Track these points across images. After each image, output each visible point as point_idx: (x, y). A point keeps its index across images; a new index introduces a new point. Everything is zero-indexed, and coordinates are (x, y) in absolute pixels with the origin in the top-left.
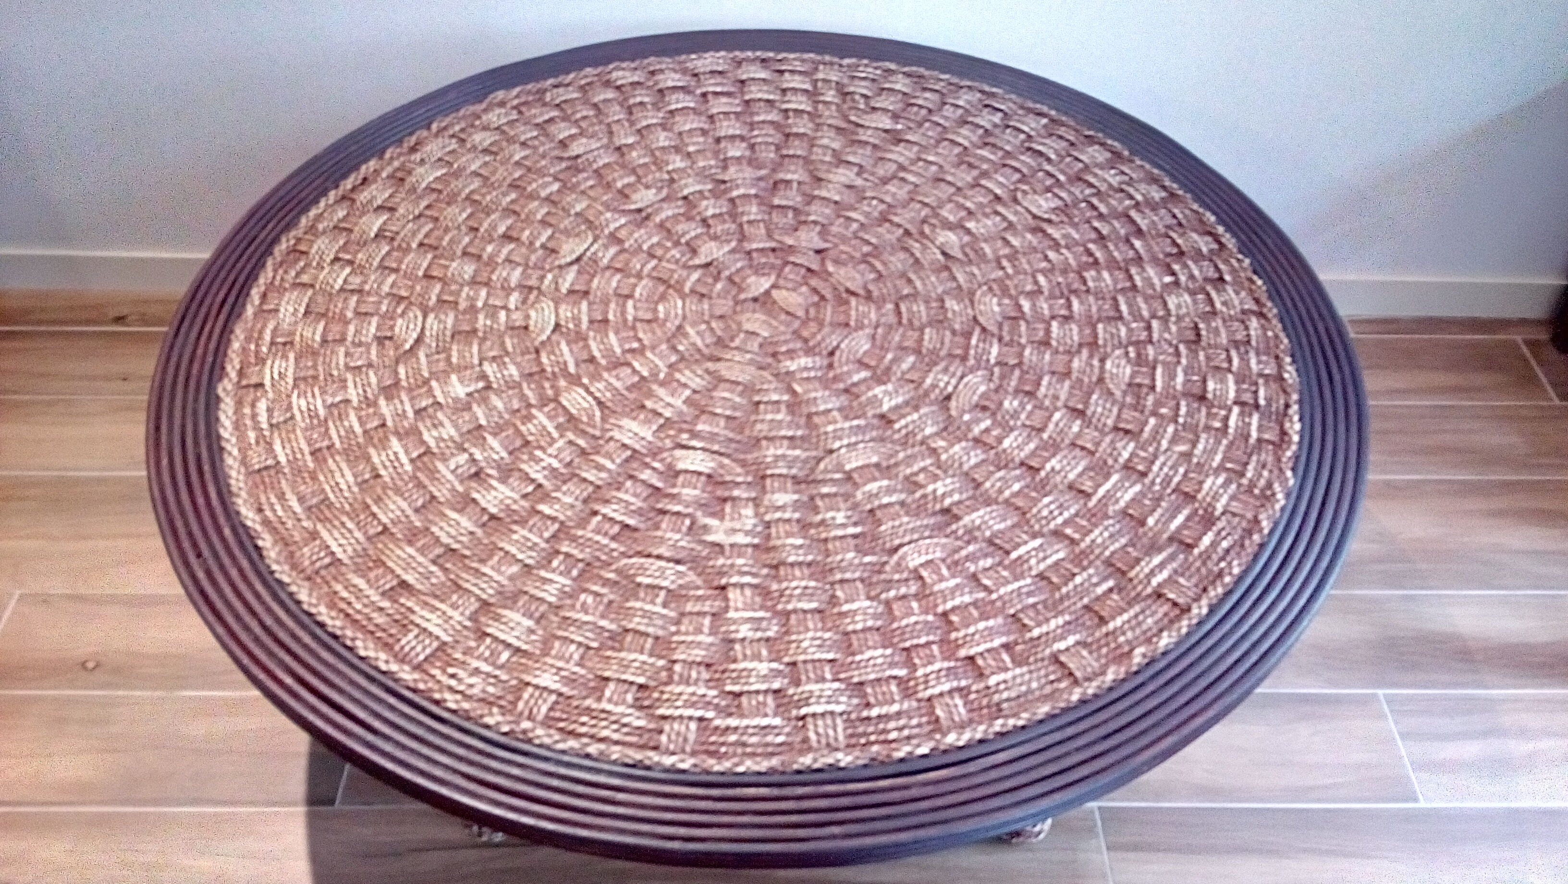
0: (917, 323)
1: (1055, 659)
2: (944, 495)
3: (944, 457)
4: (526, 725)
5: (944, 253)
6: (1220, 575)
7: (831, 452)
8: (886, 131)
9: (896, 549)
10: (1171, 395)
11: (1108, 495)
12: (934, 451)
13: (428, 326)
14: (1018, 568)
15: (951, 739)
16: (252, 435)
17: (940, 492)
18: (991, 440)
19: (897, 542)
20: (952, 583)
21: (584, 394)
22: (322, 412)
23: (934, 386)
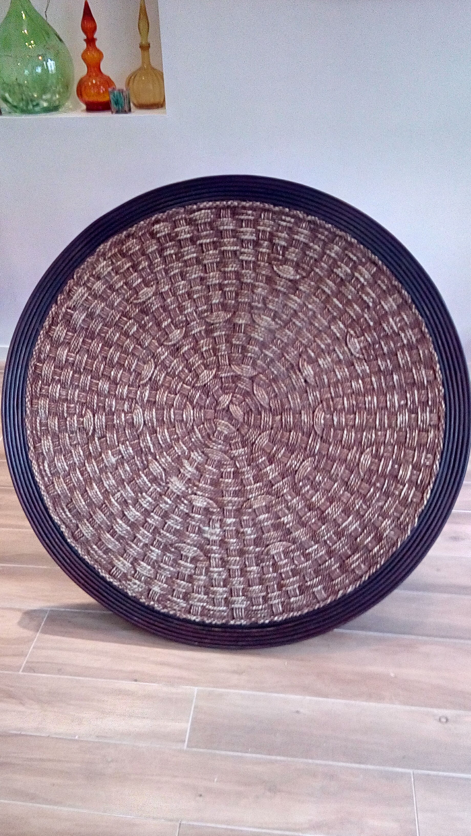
0: (288, 427)
1: (313, 593)
2: (287, 524)
3: (289, 504)
4: (152, 603)
5: (306, 381)
6: (377, 563)
7: (248, 499)
8: (290, 281)
9: (268, 545)
10: (384, 476)
11: (346, 527)
12: (286, 501)
13: (96, 423)
14: (307, 556)
15: (276, 618)
16: (46, 479)
17: (286, 521)
18: (308, 497)
19: (268, 543)
20: (284, 562)
21: (158, 465)
22: (67, 468)
23: (291, 466)
